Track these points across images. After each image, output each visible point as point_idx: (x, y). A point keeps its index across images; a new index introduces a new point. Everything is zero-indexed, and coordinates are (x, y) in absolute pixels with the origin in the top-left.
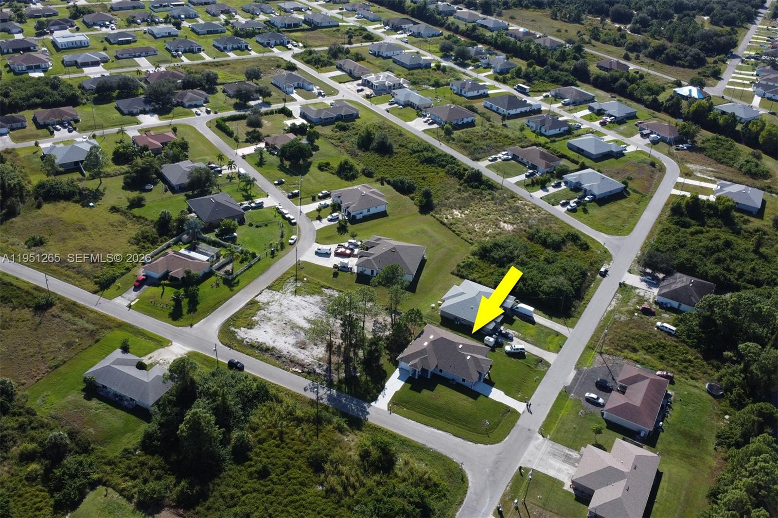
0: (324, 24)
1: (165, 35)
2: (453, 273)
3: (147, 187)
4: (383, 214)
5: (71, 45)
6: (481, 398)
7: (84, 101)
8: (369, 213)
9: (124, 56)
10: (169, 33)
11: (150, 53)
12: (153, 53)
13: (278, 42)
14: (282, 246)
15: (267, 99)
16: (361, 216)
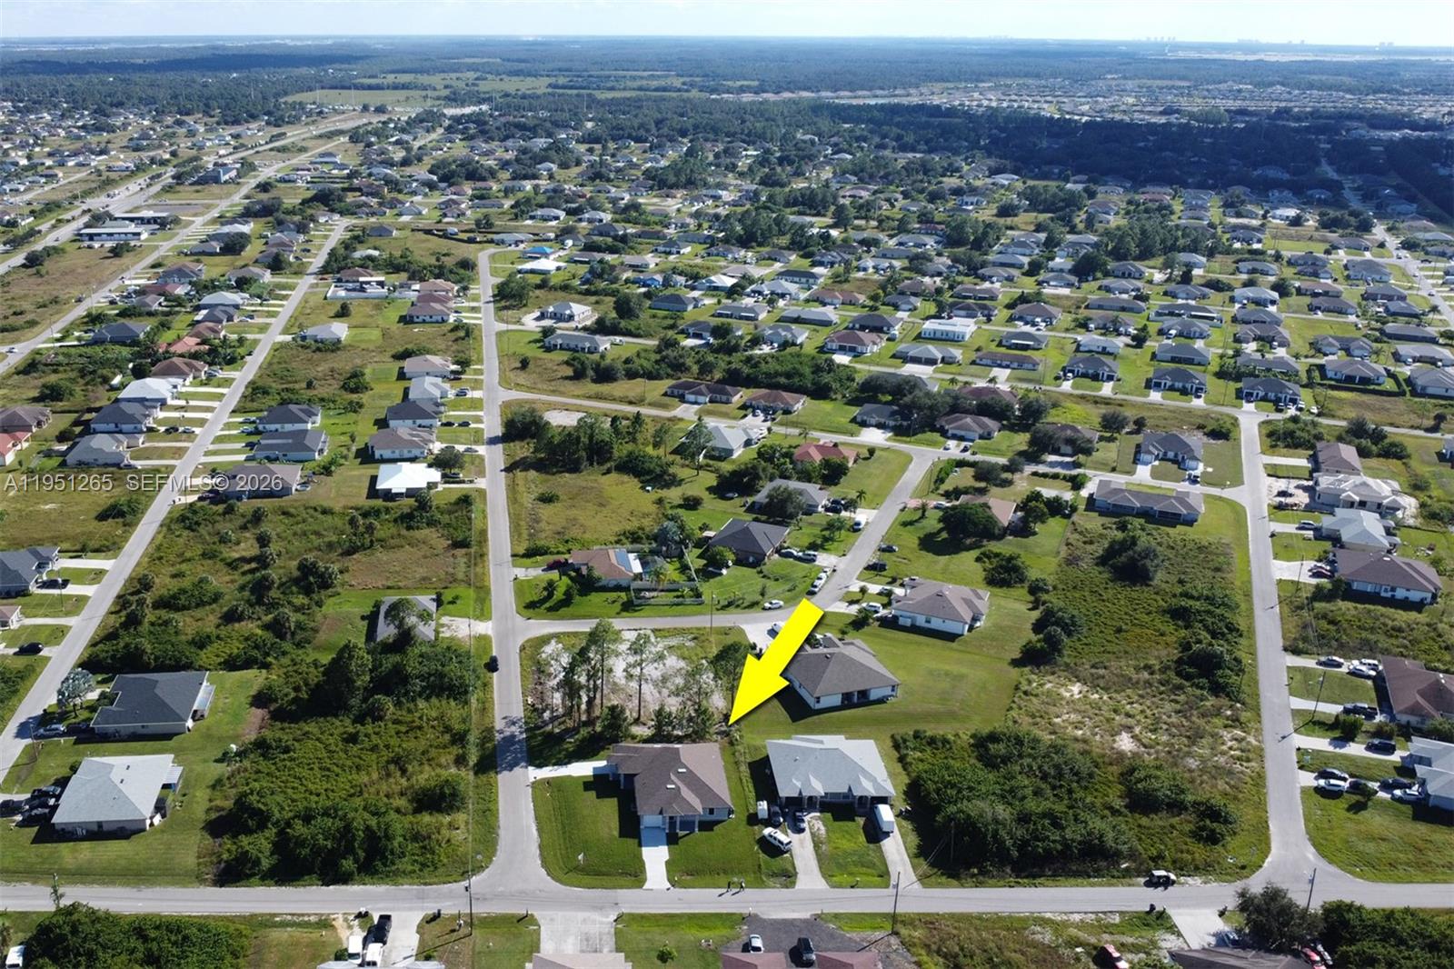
0: (1430, 391)
1: (1094, 349)
2: (893, 737)
3: (730, 495)
4: (951, 637)
5: (938, 335)
6: (632, 842)
7: (839, 396)
8: (927, 625)
9: (984, 362)
10: (1104, 348)
11: (1025, 366)
12: (1030, 366)
13: (1272, 395)
14: (753, 605)
15: (1081, 458)
16: (908, 623)
